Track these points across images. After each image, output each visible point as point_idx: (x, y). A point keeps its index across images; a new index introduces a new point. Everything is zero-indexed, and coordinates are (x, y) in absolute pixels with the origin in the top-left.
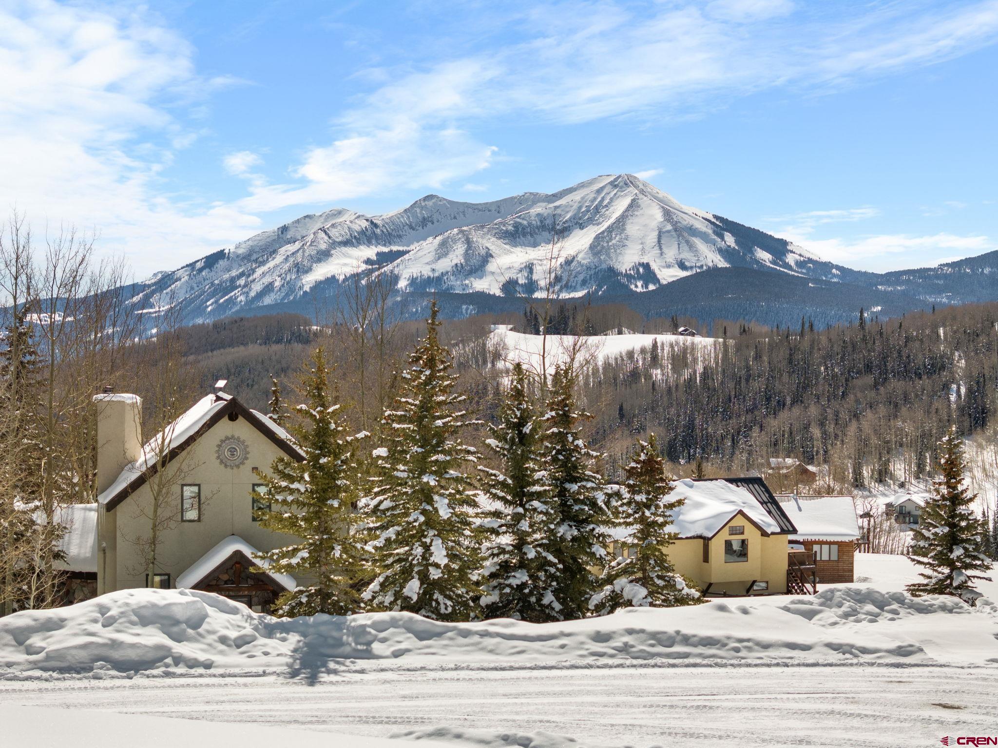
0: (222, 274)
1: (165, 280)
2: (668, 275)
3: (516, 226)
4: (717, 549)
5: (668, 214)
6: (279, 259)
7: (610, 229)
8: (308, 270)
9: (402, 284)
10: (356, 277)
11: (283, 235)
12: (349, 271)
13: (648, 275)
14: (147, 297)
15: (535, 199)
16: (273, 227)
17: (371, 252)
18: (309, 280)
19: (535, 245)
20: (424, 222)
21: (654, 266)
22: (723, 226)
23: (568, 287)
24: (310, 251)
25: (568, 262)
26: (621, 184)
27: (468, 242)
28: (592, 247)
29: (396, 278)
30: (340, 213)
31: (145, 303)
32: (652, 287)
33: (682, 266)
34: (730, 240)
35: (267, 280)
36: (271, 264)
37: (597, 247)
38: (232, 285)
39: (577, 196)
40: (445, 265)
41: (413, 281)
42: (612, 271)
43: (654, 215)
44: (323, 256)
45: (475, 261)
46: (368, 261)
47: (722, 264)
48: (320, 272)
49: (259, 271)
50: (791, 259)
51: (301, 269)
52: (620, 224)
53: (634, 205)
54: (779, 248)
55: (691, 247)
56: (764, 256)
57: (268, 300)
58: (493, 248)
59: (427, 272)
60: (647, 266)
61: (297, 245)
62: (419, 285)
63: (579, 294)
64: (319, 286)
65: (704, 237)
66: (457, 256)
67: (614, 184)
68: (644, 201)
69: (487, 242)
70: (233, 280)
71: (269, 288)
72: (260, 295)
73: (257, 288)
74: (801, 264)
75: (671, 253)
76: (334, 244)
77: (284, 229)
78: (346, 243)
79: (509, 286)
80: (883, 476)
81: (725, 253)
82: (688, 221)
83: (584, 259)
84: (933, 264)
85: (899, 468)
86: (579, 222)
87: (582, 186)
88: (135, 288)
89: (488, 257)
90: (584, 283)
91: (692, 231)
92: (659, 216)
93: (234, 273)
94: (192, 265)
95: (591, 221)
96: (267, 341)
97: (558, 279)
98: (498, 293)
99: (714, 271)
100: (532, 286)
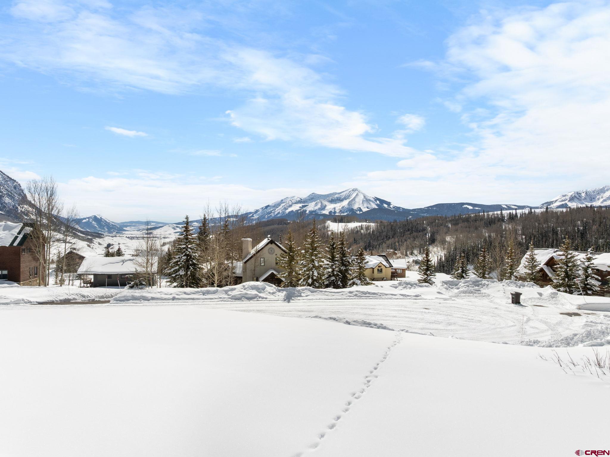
0: (269, 210)
1: (257, 211)
2: (365, 210)
3: (332, 199)
4: (376, 270)
5: (364, 197)
6: (281, 207)
7: (352, 200)
8: (287, 209)
9: (307, 212)
10: (297, 211)
11: (282, 201)
12: (296, 209)
13: (360, 210)
14: (253, 215)
15: (336, 193)
16: (280, 200)
17: (301, 205)
18: (287, 211)
19: (336, 203)
20: (312, 199)
21: (361, 208)
22: (377, 199)
23: (343, 213)
24: (288, 205)
25: (343, 207)
26: (354, 190)
27: (321, 203)
28: (348, 204)
29: (306, 211)
30: (294, 197)
31: (253, 216)
32: (361, 212)
33: (368, 208)
34: (378, 202)
35: (278, 211)
36: (279, 208)
37: (349, 204)
38: (271, 212)
39: (345, 193)
40: (317, 208)
41: (310, 211)
42: (352, 209)
43: (361, 197)
44: (290, 206)
45: (323, 207)
46: (300, 207)
47: (376, 207)
48: (290, 209)
49: (277, 209)
50: (391, 206)
51: (286, 209)
52: (354, 199)
53: (357, 195)
54: (389, 204)
55: (370, 204)
56: (385, 206)
57: (279, 215)
58: (327, 204)
59: (313, 209)
60: (360, 208)
61: (285, 204)
62: (311, 212)
63: (345, 214)
64: (289, 212)
65: (372, 201)
66: (319, 206)
67: (353, 190)
68: (359, 194)
69: (325, 203)
70: (271, 211)
71: (279, 213)
72: (277, 214)
73: (276, 213)
74: (393, 207)
75: (365, 205)
76: (293, 204)
77: (282, 200)
78: (295, 203)
79: (330, 212)
80: (412, 254)
81: (377, 205)
82: (369, 198)
83: (346, 206)
84: (423, 207)
85: (415, 252)
86: (345, 198)
87: (346, 191)
88: (250, 213)
89: (326, 206)
90: (346, 211)
91: (370, 200)
92: (363, 197)
93: (271, 210)
94: (262, 208)
95: (348, 198)
96: (278, 224)
97: (341, 211)
98: (328, 214)
99: (374, 209)
100: (335, 212)
